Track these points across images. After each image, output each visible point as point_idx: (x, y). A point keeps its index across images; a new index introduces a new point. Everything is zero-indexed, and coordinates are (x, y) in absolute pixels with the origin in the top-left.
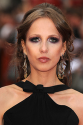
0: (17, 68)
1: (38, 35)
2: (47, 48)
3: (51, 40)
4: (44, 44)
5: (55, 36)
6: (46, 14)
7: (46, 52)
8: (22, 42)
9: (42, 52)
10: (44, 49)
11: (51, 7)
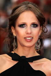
0: (8, 45)
1: (24, 23)
2: (31, 31)
3: (33, 26)
4: (29, 28)
5: (36, 23)
6: (29, 9)
7: (31, 33)
8: (12, 28)
9: (28, 33)
10: (29, 32)
11: (31, 4)
